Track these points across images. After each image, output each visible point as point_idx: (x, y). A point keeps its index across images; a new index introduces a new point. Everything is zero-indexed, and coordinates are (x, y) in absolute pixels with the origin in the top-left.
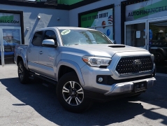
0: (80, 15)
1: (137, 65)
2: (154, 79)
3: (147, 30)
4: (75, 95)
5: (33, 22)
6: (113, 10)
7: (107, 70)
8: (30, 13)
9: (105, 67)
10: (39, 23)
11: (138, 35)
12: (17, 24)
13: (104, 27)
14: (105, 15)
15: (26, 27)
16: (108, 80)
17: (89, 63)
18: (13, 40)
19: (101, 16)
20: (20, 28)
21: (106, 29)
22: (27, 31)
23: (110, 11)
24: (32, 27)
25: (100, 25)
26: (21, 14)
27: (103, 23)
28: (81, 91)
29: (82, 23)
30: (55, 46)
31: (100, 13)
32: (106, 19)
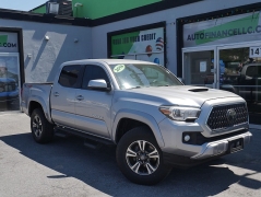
0: (110, 35)
1: (231, 117)
2: (249, 134)
3: (217, 61)
4: (146, 160)
5: (38, 45)
6: (165, 30)
7: (196, 124)
8: (33, 32)
9: (193, 121)
10: (47, 46)
11: (203, 67)
12: (12, 48)
13: (149, 55)
14: (151, 37)
15: (27, 52)
16: (197, 138)
17: (171, 115)
18: (7, 73)
19: (145, 38)
20: (17, 55)
21: (153, 57)
22: (29, 59)
23: (159, 32)
24: (36, 52)
25: (143, 51)
26: (19, 32)
27: (148, 49)
28: (154, 154)
29: (114, 47)
30: (107, 90)
31: (142, 33)
32: (152, 43)
